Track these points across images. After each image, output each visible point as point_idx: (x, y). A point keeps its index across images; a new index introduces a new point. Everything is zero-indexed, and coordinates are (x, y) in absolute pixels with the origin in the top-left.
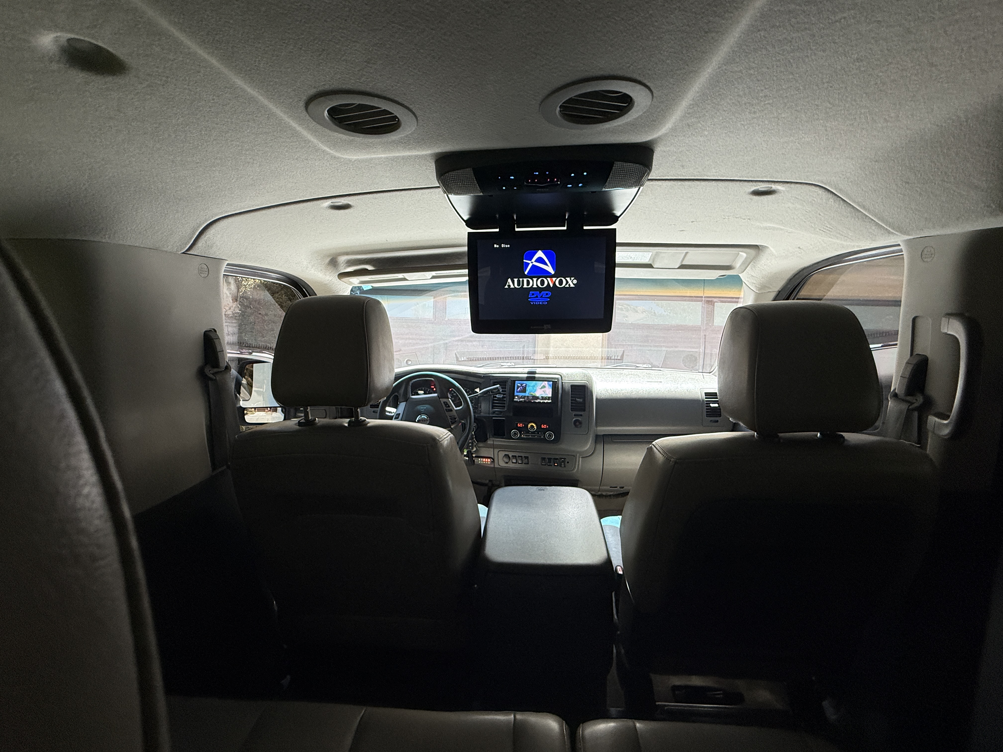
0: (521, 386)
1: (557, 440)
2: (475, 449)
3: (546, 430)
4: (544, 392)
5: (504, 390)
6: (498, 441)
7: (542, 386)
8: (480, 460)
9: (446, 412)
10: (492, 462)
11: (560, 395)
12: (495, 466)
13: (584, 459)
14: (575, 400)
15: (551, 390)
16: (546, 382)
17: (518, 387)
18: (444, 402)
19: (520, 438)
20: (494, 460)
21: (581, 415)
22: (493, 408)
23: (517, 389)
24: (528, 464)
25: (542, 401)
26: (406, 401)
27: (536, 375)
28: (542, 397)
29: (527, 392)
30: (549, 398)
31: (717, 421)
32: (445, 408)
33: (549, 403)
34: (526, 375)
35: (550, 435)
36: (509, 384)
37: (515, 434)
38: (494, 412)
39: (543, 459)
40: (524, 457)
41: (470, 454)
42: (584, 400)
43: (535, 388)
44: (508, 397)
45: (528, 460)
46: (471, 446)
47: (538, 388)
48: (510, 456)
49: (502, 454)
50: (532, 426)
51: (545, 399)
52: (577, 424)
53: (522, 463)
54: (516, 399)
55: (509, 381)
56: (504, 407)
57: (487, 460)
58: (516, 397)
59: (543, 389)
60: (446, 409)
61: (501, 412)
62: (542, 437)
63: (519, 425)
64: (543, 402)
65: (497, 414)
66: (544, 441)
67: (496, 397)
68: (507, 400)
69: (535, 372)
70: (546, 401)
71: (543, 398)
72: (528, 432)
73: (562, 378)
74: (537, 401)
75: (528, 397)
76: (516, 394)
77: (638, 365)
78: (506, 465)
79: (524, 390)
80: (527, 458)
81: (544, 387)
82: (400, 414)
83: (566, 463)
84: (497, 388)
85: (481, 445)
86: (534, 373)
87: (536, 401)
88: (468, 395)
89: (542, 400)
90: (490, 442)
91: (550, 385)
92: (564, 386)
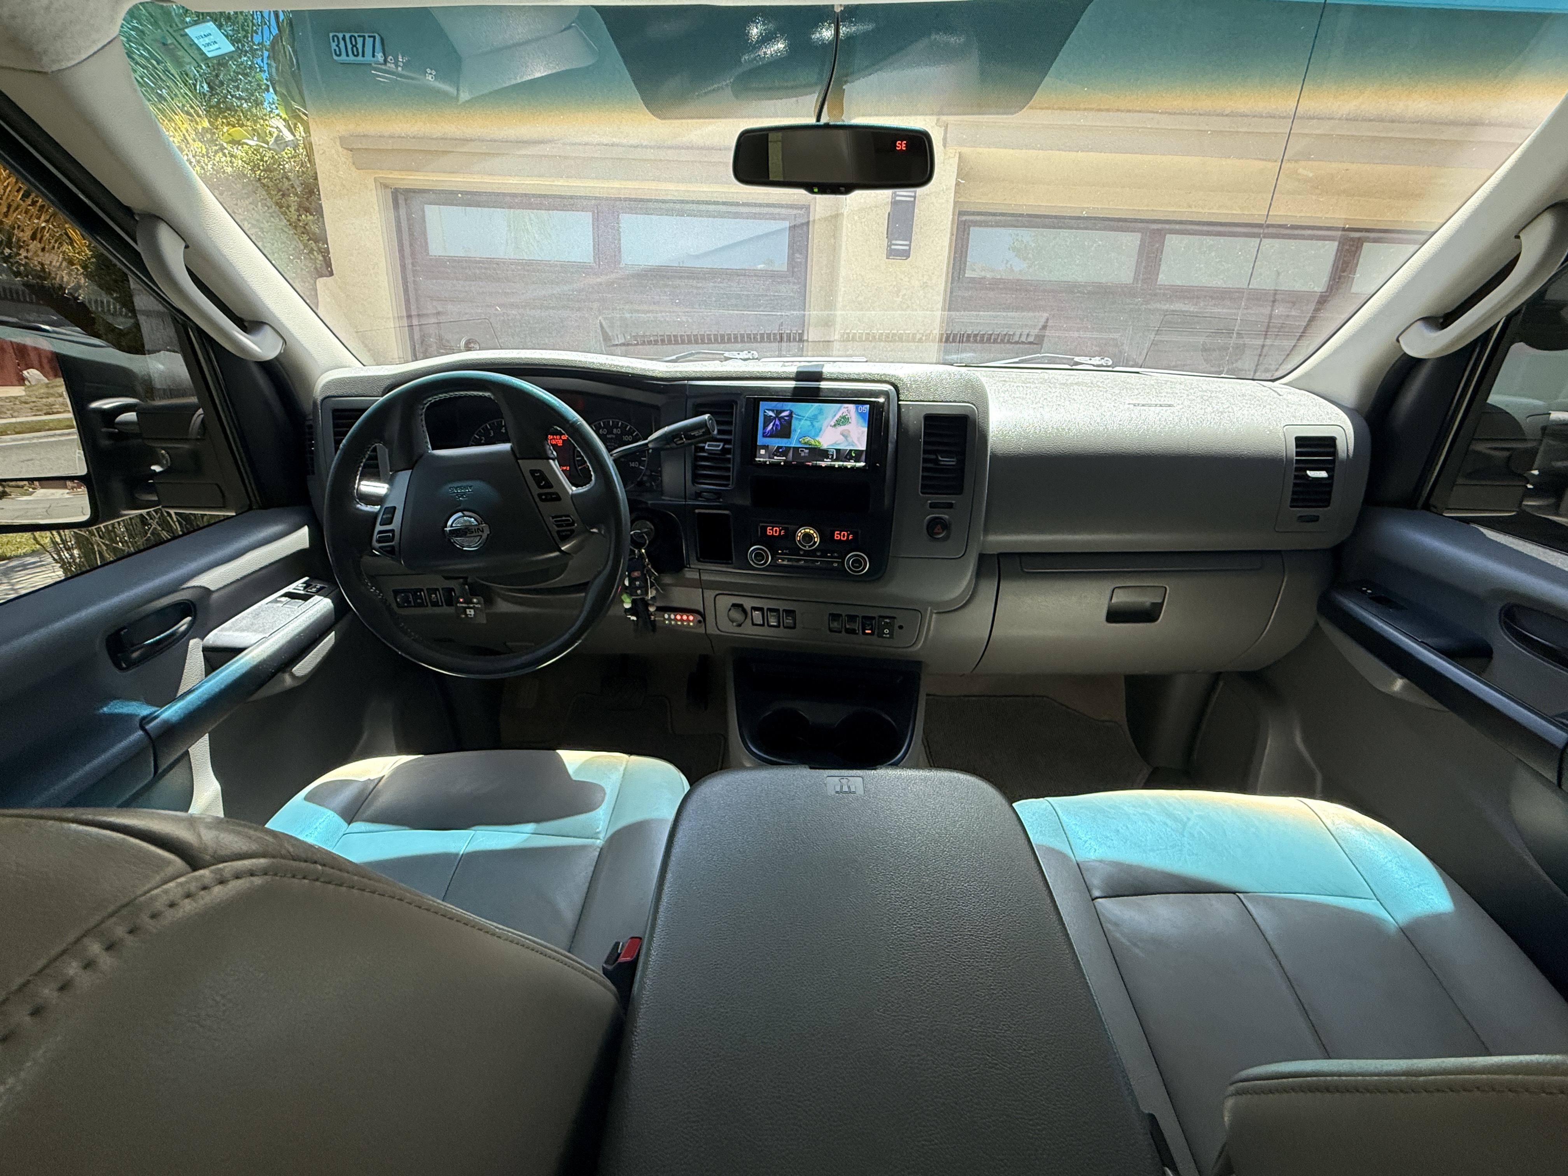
0: (777, 416)
1: (878, 572)
2: (651, 594)
3: (846, 547)
4: (845, 437)
5: (722, 427)
6: (714, 572)
7: (837, 417)
8: (666, 616)
9: (540, 503)
10: (700, 622)
11: (891, 446)
12: (708, 632)
13: (942, 617)
14: (936, 461)
15: (866, 429)
16: (852, 407)
17: (768, 420)
18: (533, 472)
19: (774, 567)
20: (703, 616)
21: (950, 506)
22: (694, 482)
23: (765, 426)
24: (794, 628)
25: (837, 464)
26: (412, 468)
27: (824, 385)
28: (838, 451)
29: (795, 436)
30: (859, 453)
31: (1315, 519)
32: (536, 491)
33: (859, 468)
34: (792, 384)
35: (858, 562)
36: (740, 410)
37: (759, 556)
38: (698, 495)
39: (835, 617)
40: (784, 610)
41: (640, 607)
42: (962, 462)
43: (816, 424)
44: (738, 452)
45: (795, 619)
46: (639, 588)
47: (826, 423)
48: (748, 607)
49: (725, 602)
50: (808, 537)
51: (848, 455)
52: (938, 529)
53: (778, 626)
54: (762, 456)
55: (742, 402)
56: (727, 478)
57: (685, 617)
58: (763, 452)
59: (840, 429)
60: (540, 495)
61: (718, 494)
62: (835, 565)
63: (769, 532)
64: (840, 467)
65: (708, 500)
66: (841, 574)
67: (703, 449)
68: (735, 459)
69: (821, 373)
70: (850, 464)
71: (841, 455)
72: (795, 551)
73: (898, 394)
74: (823, 464)
75: (796, 449)
76: (761, 440)
77: (1077, 359)
78: (738, 630)
79: (785, 430)
80: (790, 613)
81: (844, 420)
82: (394, 508)
83: (896, 627)
84: (703, 425)
85: (667, 580)
86: (818, 376)
87: (819, 463)
88: (609, 450)
89: (837, 460)
90: (690, 574)
91: (861, 414)
92: (904, 418)
